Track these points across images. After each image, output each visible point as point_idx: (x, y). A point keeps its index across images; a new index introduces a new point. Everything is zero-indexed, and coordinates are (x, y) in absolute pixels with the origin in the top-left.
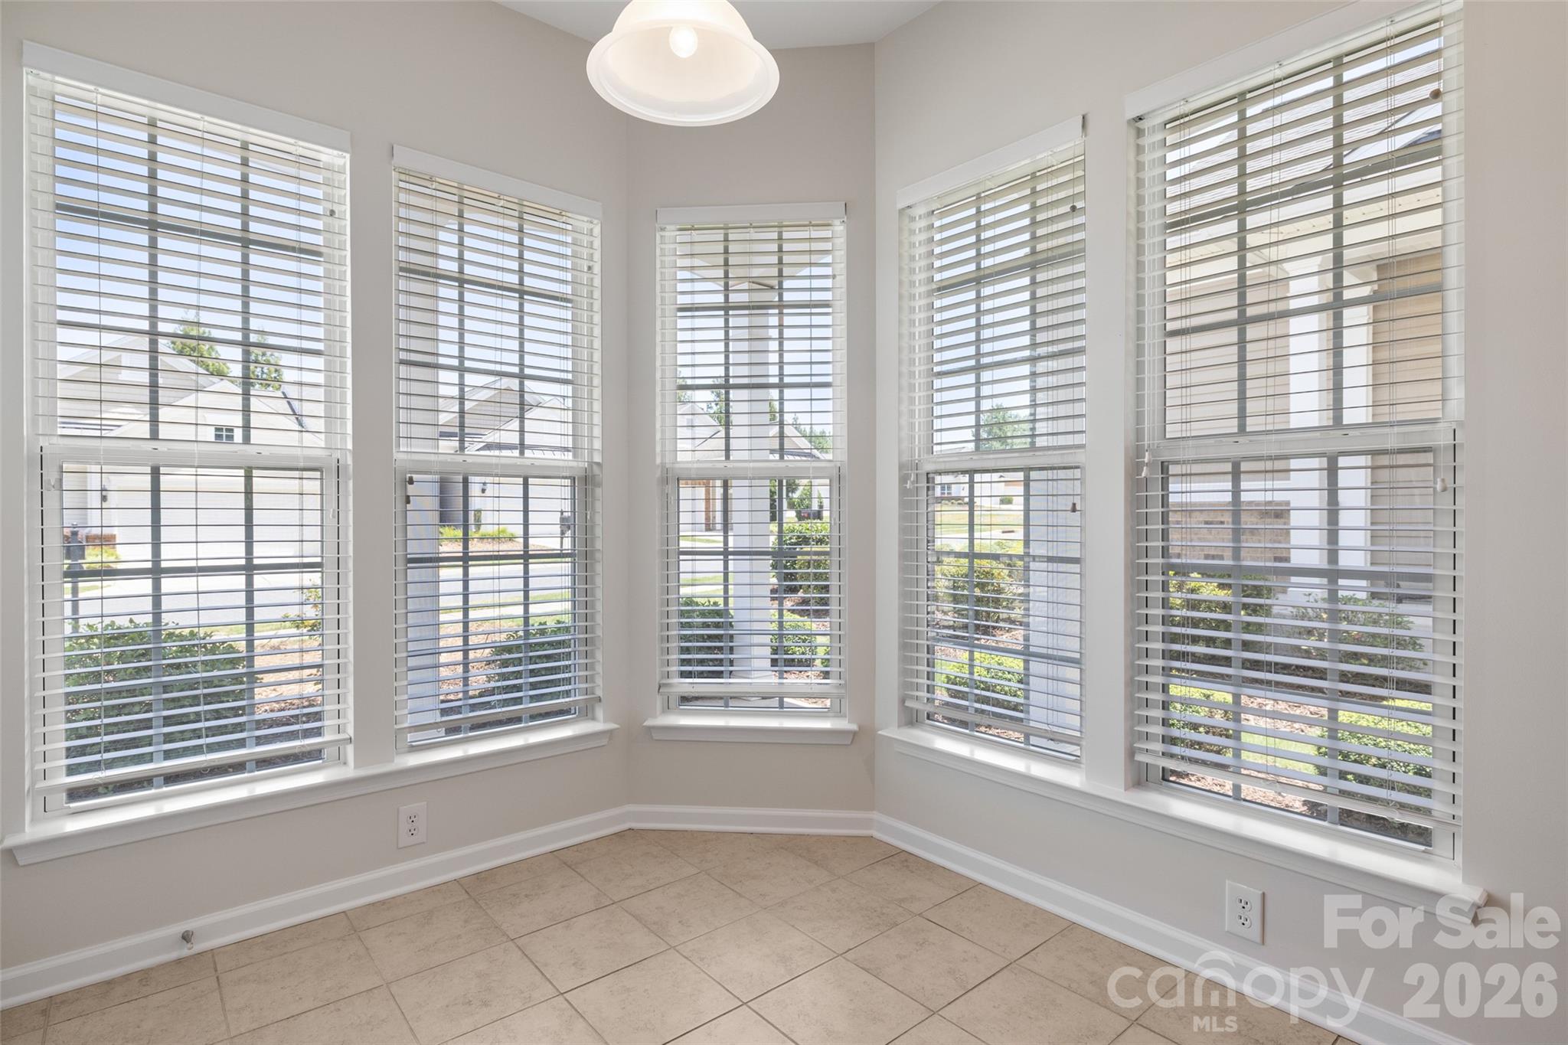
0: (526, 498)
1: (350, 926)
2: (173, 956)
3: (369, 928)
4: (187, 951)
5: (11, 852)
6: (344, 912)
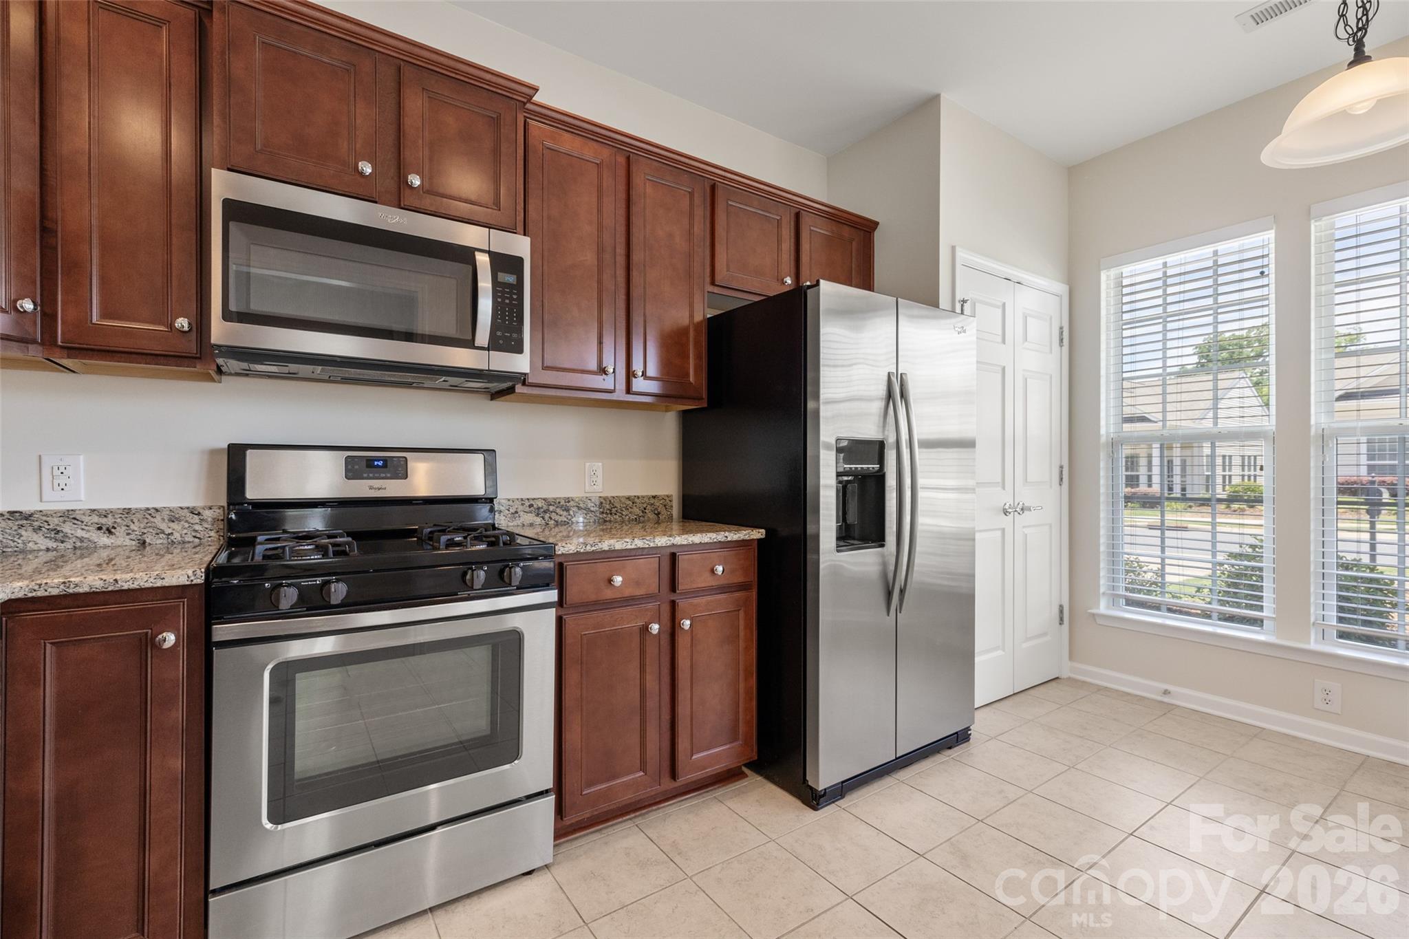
1: (1259, 733)
2: (1159, 698)
3: (1264, 740)
4: (1166, 699)
5: (1094, 615)
6: (1264, 729)
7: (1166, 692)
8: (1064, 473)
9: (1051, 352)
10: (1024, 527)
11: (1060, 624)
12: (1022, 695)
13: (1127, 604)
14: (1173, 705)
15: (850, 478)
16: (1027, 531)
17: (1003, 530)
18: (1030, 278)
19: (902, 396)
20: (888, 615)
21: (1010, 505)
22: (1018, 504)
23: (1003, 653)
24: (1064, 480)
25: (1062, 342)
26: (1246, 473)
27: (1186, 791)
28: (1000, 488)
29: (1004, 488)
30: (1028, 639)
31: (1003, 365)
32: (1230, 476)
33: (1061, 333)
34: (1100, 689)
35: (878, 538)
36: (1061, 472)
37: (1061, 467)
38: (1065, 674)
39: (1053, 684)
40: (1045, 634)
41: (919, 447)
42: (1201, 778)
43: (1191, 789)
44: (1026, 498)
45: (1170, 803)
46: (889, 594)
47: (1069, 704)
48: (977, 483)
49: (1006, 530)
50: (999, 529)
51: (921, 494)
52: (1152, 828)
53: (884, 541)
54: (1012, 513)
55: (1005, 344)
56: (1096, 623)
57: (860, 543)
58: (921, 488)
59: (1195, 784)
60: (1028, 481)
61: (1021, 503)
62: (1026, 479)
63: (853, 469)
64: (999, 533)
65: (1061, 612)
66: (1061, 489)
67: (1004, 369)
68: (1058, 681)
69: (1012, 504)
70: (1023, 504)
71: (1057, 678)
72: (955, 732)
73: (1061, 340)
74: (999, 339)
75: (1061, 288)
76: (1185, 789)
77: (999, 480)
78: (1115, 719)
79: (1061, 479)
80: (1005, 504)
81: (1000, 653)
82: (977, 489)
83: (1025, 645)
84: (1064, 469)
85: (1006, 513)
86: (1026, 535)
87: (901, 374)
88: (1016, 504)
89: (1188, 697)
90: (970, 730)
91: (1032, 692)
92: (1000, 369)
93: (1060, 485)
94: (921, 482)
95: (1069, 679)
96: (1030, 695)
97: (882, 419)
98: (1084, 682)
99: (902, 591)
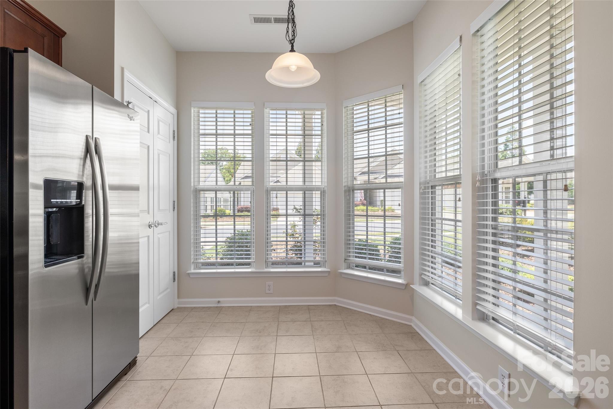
0: (287, 197)
1: (250, 309)
2: (216, 305)
3: (253, 311)
4: (219, 305)
5: (189, 274)
6: (252, 306)
7: (219, 302)
8: (175, 205)
9: (170, 143)
10: (158, 234)
11: (174, 281)
12: (158, 324)
13: (202, 266)
14: (221, 307)
15: (54, 209)
16: (159, 236)
17: (149, 237)
18: (160, 100)
19: (96, 153)
20: (87, 305)
21: (152, 222)
22: (156, 222)
23: (149, 305)
24: (175, 208)
25: (174, 138)
26: (225, 204)
27: (237, 345)
28: (147, 214)
29: (149, 213)
30: (160, 294)
31: (149, 145)
32: (220, 205)
33: (174, 134)
34: (193, 309)
35: (79, 252)
36: (174, 204)
37: (174, 202)
38: (176, 306)
39: (171, 313)
40: (167, 288)
41: (109, 189)
42: (240, 336)
43: (238, 344)
44: (159, 218)
45: (234, 354)
46: (87, 290)
47: (181, 322)
48: (140, 211)
49: (150, 236)
50: (147, 236)
51: (111, 219)
52: (232, 370)
53: (83, 253)
54: (153, 227)
55: (149, 133)
56: (190, 277)
57: (64, 257)
58: (111, 214)
59: (239, 340)
60: (160, 209)
61: (157, 221)
62: (159, 209)
63: (59, 203)
64: (146, 238)
65: (174, 275)
66: (174, 213)
67: (148, 147)
68: (173, 311)
69: (153, 222)
70: (158, 221)
71: (173, 309)
72: (129, 363)
73: (174, 137)
74: (146, 130)
75: (173, 110)
76: (237, 344)
77: (146, 209)
78: (202, 322)
79: (174, 208)
80: (150, 222)
81: (147, 305)
82: (140, 214)
83: (159, 297)
84: (175, 203)
85: (150, 226)
86: (159, 238)
87: (95, 138)
88: (155, 222)
89: (227, 302)
90: (137, 358)
91: (163, 321)
92: (146, 146)
93: (174, 211)
94: (111, 211)
95: (178, 308)
96: (162, 323)
97: (81, 167)
98: (185, 308)
99: (97, 286)
